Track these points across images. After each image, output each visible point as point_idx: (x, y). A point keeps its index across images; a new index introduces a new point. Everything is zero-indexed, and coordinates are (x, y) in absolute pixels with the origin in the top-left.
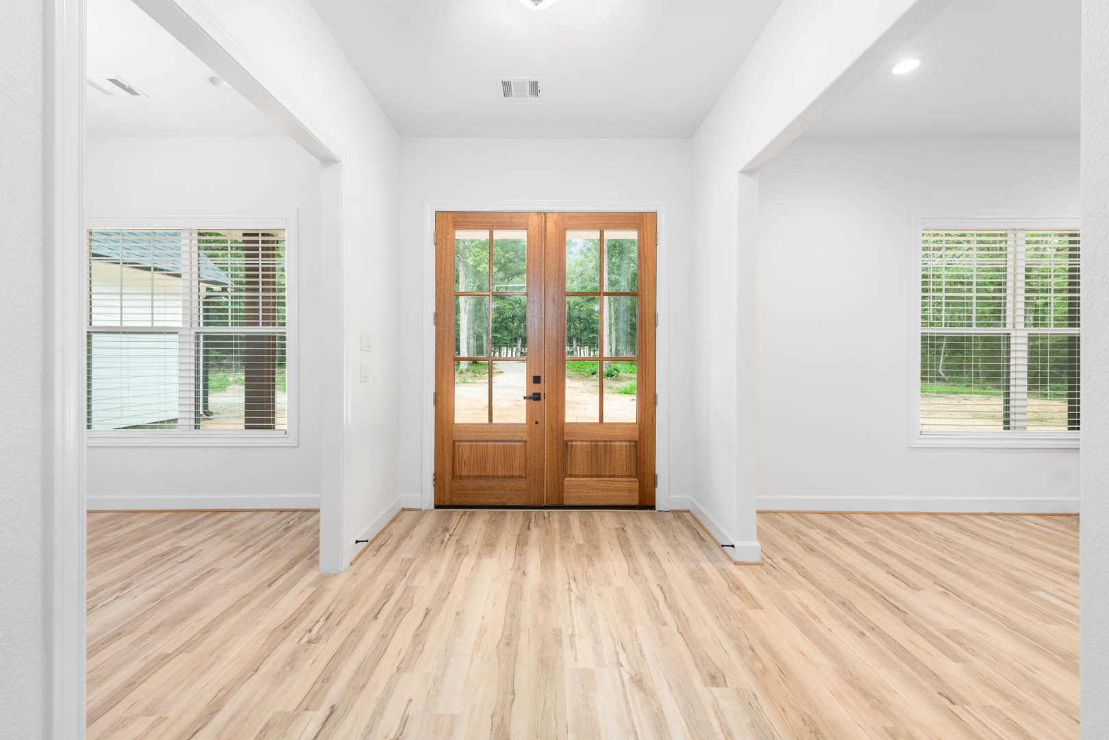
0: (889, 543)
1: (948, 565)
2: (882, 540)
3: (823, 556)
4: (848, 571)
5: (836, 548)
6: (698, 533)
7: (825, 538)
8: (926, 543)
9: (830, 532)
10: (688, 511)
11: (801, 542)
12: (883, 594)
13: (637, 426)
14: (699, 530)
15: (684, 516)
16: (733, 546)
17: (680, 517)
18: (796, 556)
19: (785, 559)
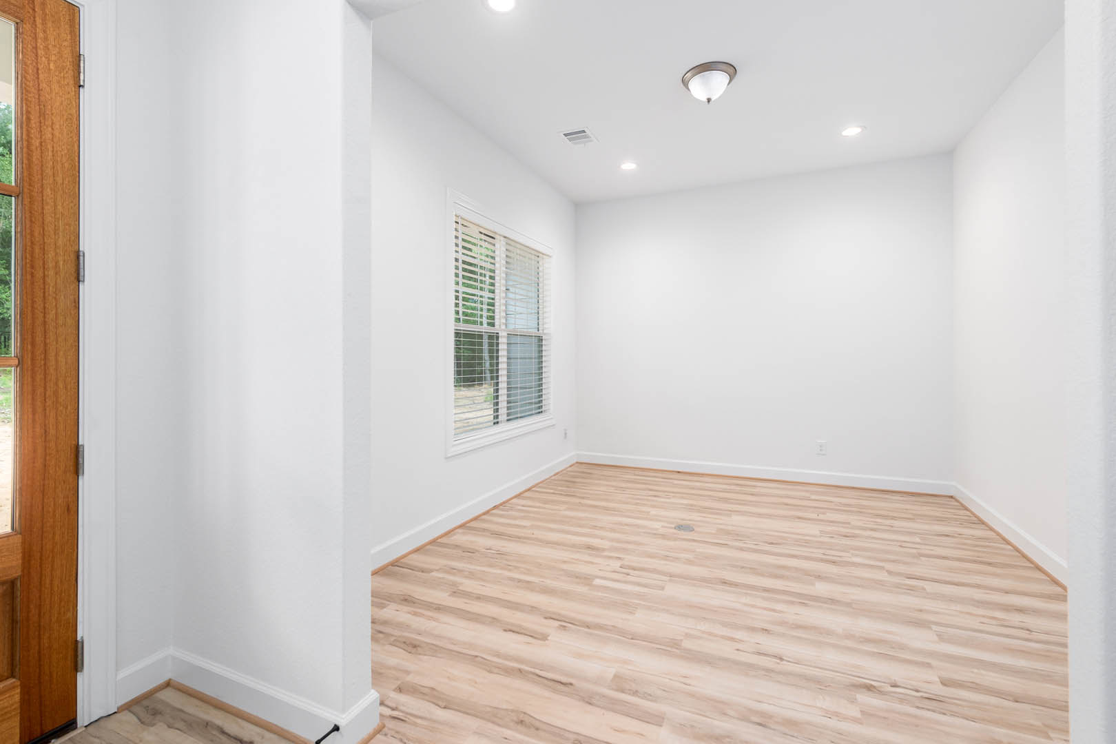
0: (469, 585)
1: (529, 586)
2: (461, 584)
3: (435, 650)
4: (477, 656)
5: (434, 624)
6: (223, 732)
7: (409, 613)
8: (491, 566)
9: (407, 600)
10: (168, 684)
11: (392, 639)
12: (532, 670)
13: (18, 539)
14: (218, 722)
15: (163, 702)
16: (336, 728)
17: (155, 713)
18: (408, 672)
19: (400, 690)
